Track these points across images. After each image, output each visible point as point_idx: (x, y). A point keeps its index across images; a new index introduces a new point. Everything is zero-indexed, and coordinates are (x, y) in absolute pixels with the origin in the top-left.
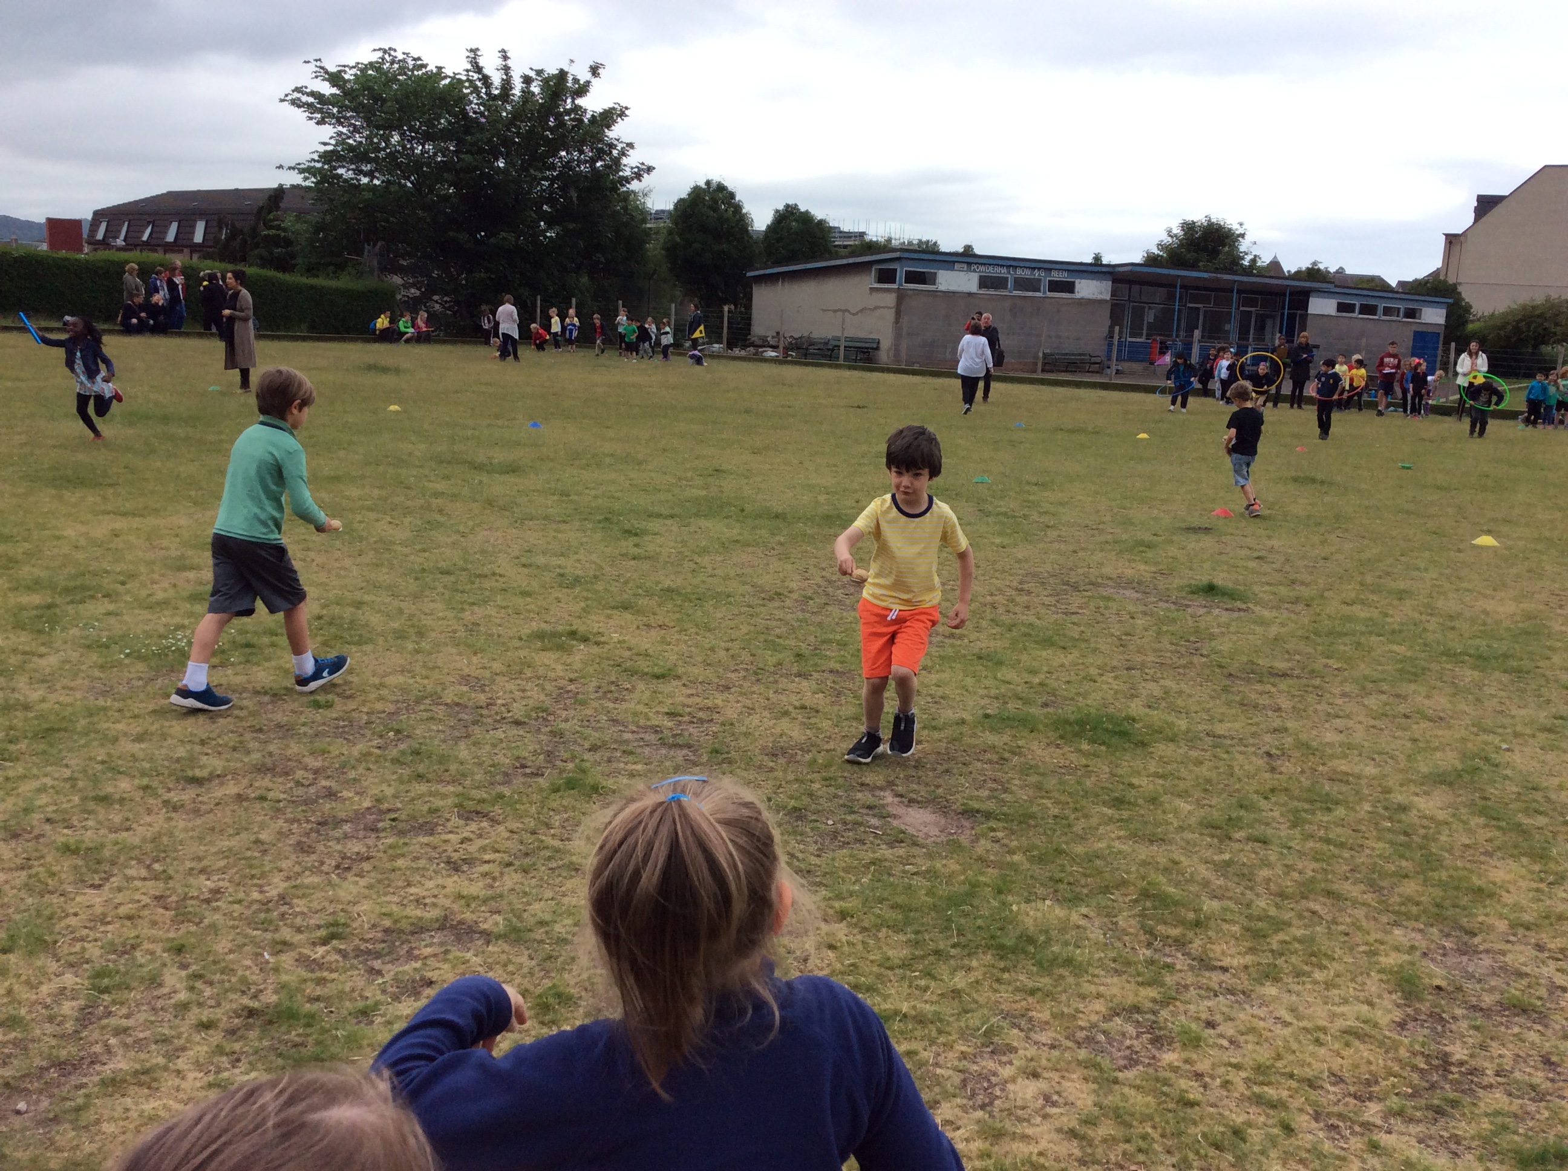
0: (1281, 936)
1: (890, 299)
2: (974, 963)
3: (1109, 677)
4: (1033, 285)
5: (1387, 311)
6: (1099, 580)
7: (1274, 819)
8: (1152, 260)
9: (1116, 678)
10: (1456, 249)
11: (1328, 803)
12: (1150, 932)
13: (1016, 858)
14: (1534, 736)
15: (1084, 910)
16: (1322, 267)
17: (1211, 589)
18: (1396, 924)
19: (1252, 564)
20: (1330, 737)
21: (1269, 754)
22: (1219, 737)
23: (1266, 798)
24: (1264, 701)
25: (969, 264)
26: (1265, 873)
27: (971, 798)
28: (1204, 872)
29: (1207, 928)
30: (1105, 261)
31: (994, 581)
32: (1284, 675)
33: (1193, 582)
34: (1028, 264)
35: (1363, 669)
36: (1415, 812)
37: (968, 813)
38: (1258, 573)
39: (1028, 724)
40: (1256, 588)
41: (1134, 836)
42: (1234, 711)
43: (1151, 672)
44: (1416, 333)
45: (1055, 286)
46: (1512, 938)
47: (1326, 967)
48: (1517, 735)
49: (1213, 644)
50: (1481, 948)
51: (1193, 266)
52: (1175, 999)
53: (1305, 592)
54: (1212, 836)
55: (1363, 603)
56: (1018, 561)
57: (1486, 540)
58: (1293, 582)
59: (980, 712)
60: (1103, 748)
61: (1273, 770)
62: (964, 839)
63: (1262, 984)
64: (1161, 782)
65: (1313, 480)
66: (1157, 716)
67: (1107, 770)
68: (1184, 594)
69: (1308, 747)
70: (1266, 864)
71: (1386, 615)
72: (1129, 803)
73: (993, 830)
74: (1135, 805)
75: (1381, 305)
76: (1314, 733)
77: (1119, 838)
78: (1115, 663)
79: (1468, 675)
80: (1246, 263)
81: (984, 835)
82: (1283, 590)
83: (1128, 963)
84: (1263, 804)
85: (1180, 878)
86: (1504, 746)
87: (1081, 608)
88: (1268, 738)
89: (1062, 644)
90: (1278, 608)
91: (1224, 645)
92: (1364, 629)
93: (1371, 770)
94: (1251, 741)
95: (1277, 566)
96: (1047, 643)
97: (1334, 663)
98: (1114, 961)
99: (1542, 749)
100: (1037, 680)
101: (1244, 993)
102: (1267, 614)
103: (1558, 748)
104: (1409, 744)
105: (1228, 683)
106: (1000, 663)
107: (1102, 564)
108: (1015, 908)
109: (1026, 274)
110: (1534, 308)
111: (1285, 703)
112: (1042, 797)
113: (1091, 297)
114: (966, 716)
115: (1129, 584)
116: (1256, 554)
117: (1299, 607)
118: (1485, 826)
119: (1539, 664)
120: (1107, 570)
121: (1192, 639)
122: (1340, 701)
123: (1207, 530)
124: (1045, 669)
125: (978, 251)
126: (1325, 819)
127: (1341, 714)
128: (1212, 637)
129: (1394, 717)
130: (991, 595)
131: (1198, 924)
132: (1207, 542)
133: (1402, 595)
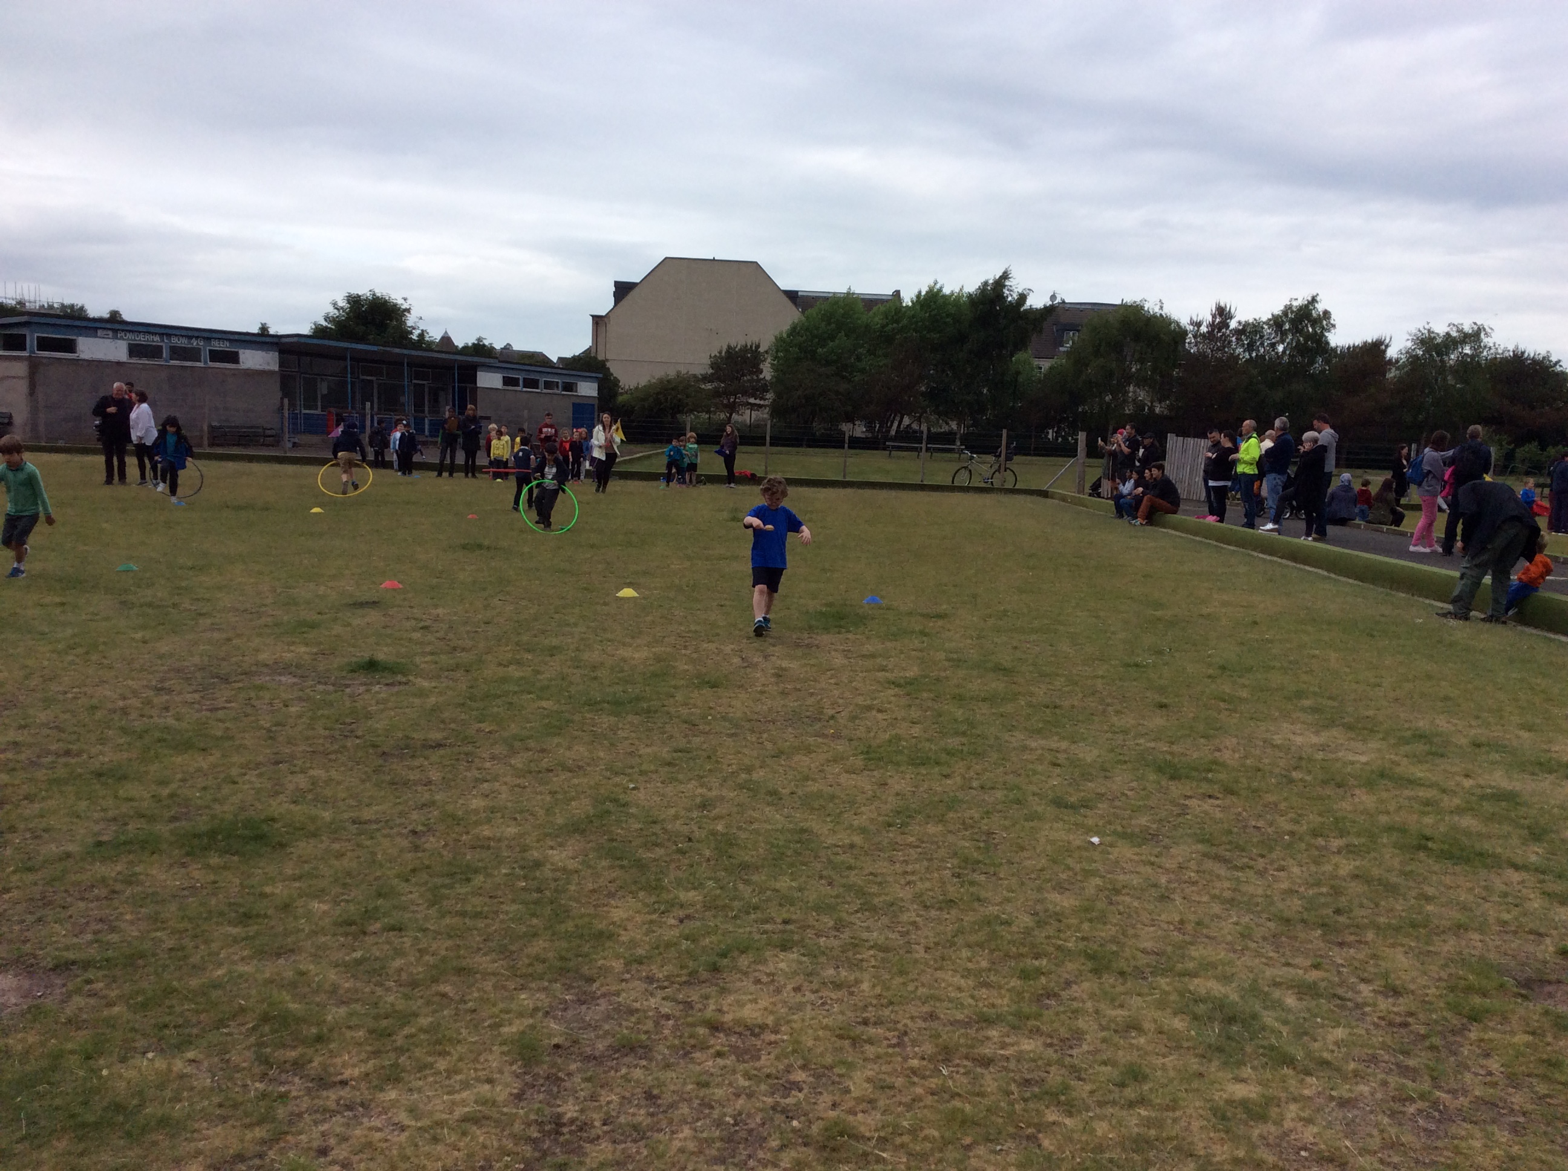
0: (407, 1031)
1: (20, 369)
2: (45, 1155)
3: (251, 776)
4: (191, 354)
5: (548, 385)
6: (254, 668)
7: (412, 902)
8: (320, 332)
9: (260, 775)
10: (602, 329)
11: (467, 873)
12: (266, 1062)
13: (116, 1009)
14: (656, 772)
15: (190, 1055)
16: (486, 343)
17: (372, 666)
18: (523, 988)
19: (416, 635)
20: (476, 803)
21: (414, 832)
22: (365, 823)
23: (407, 880)
24: (413, 776)
25: (115, 331)
26: (398, 963)
27: (67, 948)
28: (332, 975)
29: (329, 1040)
30: (272, 331)
31: (130, 683)
32: (439, 745)
33: (354, 659)
34: (184, 333)
35: (514, 729)
36: (549, 866)
37: (62, 967)
38: (422, 643)
39: (148, 846)
40: (418, 660)
41: (261, 953)
42: (382, 793)
43: (300, 762)
44: (574, 404)
45: (216, 356)
46: (628, 976)
47: (449, 1053)
48: (642, 773)
49: (370, 723)
50: (599, 993)
51: (362, 339)
52: (287, 1133)
53: (464, 657)
54: (346, 935)
55: (519, 663)
56: (161, 657)
57: (628, 592)
58: (455, 649)
59: (90, 840)
60: (236, 858)
61: (416, 848)
62: (49, 1002)
63: (382, 1090)
64: (297, 884)
65: (480, 547)
66: (298, 811)
67: (238, 881)
68: (344, 674)
69: (453, 817)
70: (399, 952)
71: (538, 672)
72: (258, 916)
73: (89, 982)
74: (266, 916)
75: (543, 379)
76: (461, 801)
77: (243, 959)
78: (261, 758)
79: (605, 721)
80: (415, 337)
81: (78, 991)
82: (444, 659)
83: (235, 1106)
84: (403, 887)
85: (307, 990)
86: (632, 786)
87: (229, 702)
88: (415, 815)
89: (202, 745)
90: (439, 677)
91: (380, 725)
92: (516, 689)
93: (512, 830)
94: (398, 821)
95: (440, 635)
96: (185, 746)
97: (487, 727)
98: (220, 1106)
99: (662, 783)
100: (165, 792)
101: (362, 1105)
102: (426, 684)
103: (677, 780)
104: (548, 798)
105: (381, 762)
106: (125, 777)
107: (257, 650)
108: (105, 1072)
109: (182, 342)
110: (669, 381)
111: (435, 775)
112: (157, 930)
113: (258, 367)
114: (71, 848)
115: (286, 668)
116: (420, 625)
117: (459, 674)
118: (611, 867)
119: (666, 703)
120: (263, 657)
121: (348, 720)
122: (488, 765)
123: (374, 604)
124: (179, 776)
125: (127, 317)
126: (463, 890)
127: (489, 777)
128: (369, 716)
129: (540, 772)
130: (124, 698)
131: (319, 1039)
132: (374, 616)
133: (553, 651)
